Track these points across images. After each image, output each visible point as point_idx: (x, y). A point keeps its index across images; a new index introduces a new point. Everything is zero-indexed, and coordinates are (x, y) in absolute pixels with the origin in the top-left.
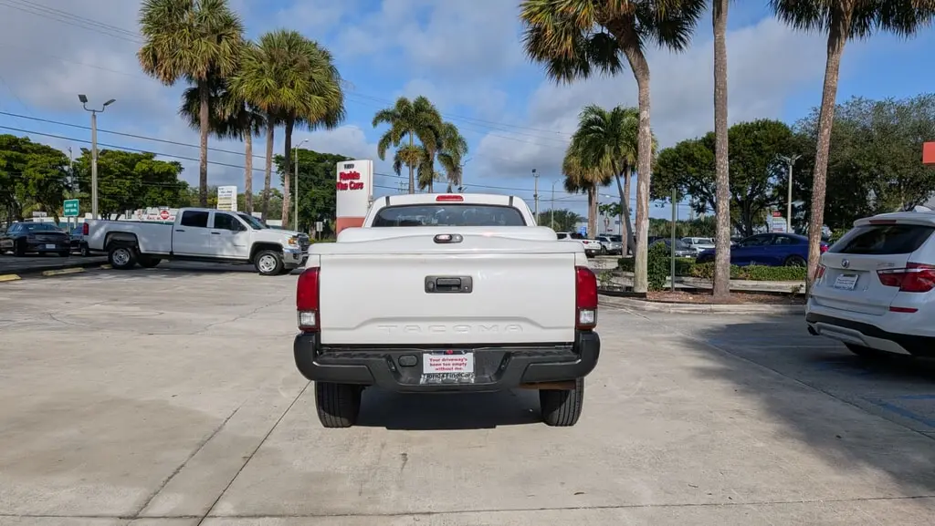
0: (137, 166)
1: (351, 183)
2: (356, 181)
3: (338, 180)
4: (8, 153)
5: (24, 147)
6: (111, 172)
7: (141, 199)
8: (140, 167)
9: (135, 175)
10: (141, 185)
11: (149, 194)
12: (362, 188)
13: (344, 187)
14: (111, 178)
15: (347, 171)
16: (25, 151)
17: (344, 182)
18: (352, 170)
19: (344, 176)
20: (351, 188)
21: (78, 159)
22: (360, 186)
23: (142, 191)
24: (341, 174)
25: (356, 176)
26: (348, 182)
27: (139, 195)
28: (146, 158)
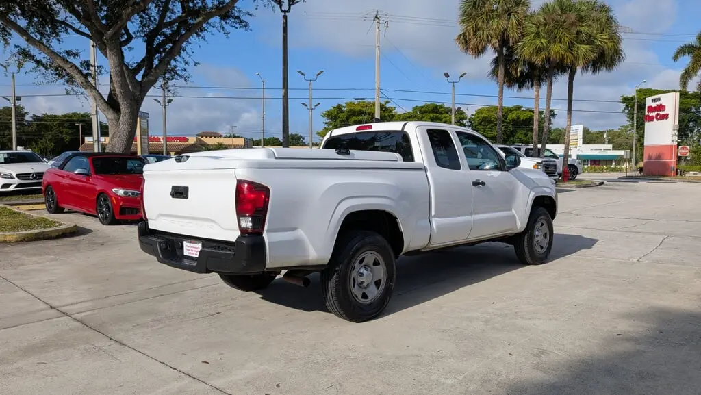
0: (509, 116)
1: (657, 115)
2: (662, 113)
3: (646, 114)
4: (432, 115)
5: (440, 110)
6: (492, 122)
7: (512, 139)
8: (511, 116)
9: (507, 123)
10: (511, 129)
11: (518, 135)
12: (667, 118)
13: (651, 119)
14: (492, 126)
15: (654, 105)
16: (441, 113)
17: (651, 114)
18: (658, 103)
19: (651, 109)
20: (658, 119)
21: (472, 115)
22: (665, 117)
23: (512, 134)
24: (649, 107)
25: (661, 108)
26: (654, 114)
27: (511, 136)
28: (516, 110)
